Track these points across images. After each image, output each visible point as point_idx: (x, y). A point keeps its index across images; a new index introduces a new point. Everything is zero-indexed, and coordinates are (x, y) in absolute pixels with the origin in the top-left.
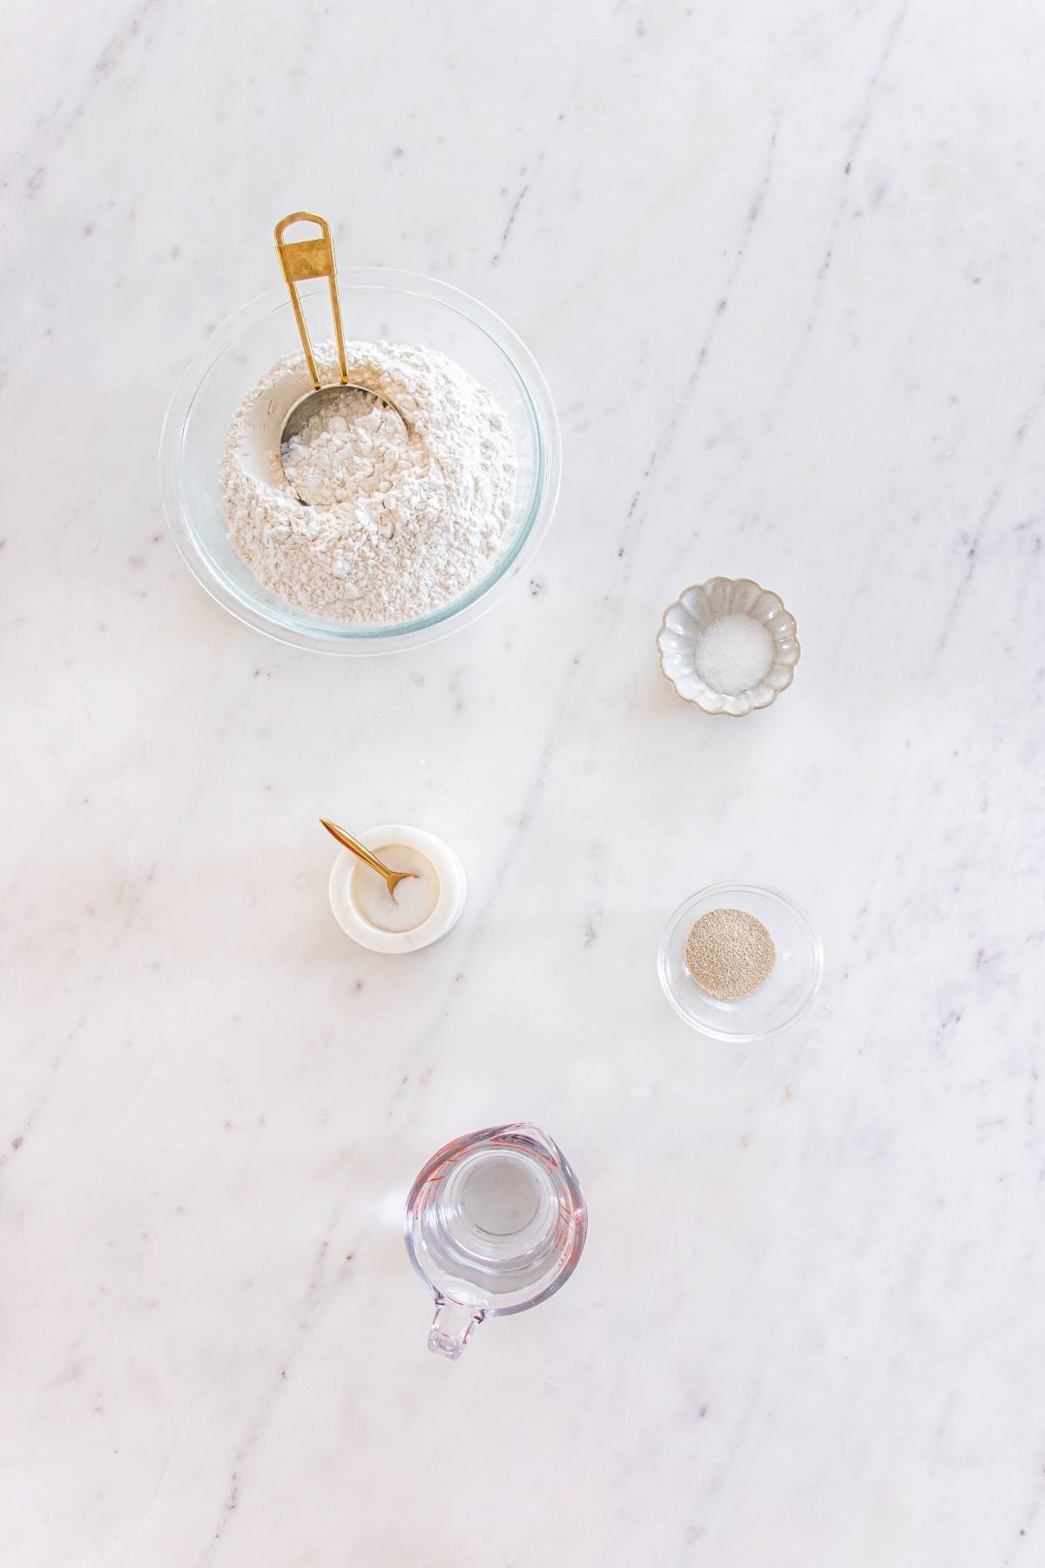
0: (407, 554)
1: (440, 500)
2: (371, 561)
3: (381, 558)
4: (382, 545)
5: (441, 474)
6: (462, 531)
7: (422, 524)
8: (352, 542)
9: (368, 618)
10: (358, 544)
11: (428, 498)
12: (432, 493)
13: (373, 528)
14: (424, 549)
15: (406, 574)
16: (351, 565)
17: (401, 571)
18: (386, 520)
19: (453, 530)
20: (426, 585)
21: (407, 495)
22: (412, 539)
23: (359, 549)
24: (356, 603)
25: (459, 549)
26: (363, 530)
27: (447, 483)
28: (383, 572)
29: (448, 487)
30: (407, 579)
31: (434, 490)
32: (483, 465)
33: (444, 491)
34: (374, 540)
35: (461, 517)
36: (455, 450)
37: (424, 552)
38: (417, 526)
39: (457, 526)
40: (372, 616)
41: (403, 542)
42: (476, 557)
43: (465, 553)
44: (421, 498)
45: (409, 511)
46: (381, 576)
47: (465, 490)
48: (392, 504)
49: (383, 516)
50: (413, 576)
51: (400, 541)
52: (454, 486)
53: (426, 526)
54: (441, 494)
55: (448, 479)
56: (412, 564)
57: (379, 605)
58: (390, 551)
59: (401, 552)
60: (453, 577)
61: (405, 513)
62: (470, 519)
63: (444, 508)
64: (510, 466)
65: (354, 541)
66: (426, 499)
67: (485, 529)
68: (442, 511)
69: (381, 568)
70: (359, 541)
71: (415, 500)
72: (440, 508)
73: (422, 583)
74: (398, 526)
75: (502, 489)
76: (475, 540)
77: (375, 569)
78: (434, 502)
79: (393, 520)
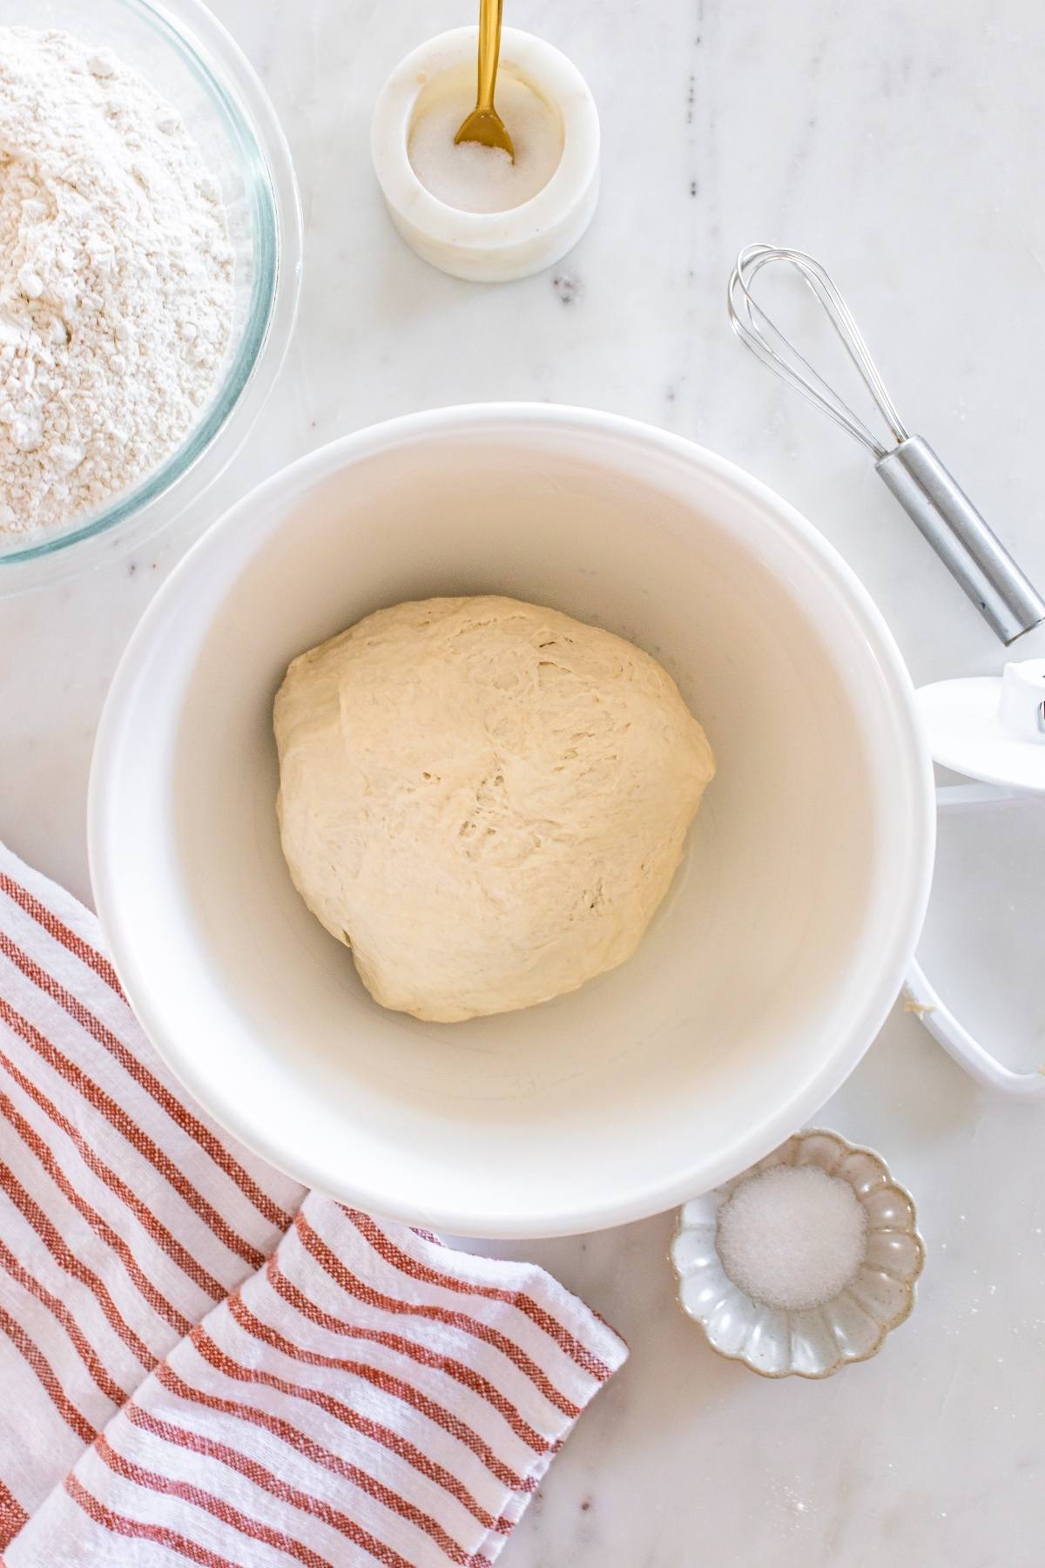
0: (109, 347)
1: (103, 234)
2: (63, 393)
3: (76, 379)
4: (64, 358)
5: (79, 198)
6: (166, 262)
7: (99, 288)
8: (18, 384)
9: (116, 483)
10: (28, 379)
11: (84, 244)
12: (84, 232)
13: (34, 341)
14: (128, 325)
15: (127, 379)
16: (37, 418)
17: (117, 379)
18: (44, 318)
19: (152, 270)
20: (168, 376)
21: (49, 256)
22: (102, 321)
23: (33, 385)
24: (84, 472)
25: (182, 292)
26: (21, 353)
27: (96, 203)
28: (94, 397)
29: (102, 209)
30: (134, 387)
31: (85, 226)
32: (128, 144)
33: (100, 218)
34: (49, 360)
35: (151, 242)
36: (73, 147)
37: (131, 329)
38: (95, 295)
39: (153, 260)
40: (119, 476)
41: (92, 334)
42: (212, 289)
43: (193, 294)
44: (74, 249)
45: (68, 280)
46: (93, 406)
47: (129, 198)
48: (35, 287)
49: (35, 314)
50: (140, 376)
51: (85, 335)
52: (108, 202)
53: (109, 289)
54: (99, 226)
55: (92, 196)
56: (127, 358)
57: (121, 453)
58: (81, 360)
59: (98, 351)
60: (199, 341)
61: (68, 289)
62: (167, 237)
63: (117, 243)
64: (169, 122)
65: (18, 379)
66: (81, 247)
67: (197, 240)
68: (116, 249)
69: (86, 393)
70: (26, 371)
71: (68, 260)
72: (111, 248)
73: (160, 378)
74: (69, 313)
75: (180, 164)
76: (193, 264)
77: (77, 400)
78: (95, 243)
79: (54, 310)
